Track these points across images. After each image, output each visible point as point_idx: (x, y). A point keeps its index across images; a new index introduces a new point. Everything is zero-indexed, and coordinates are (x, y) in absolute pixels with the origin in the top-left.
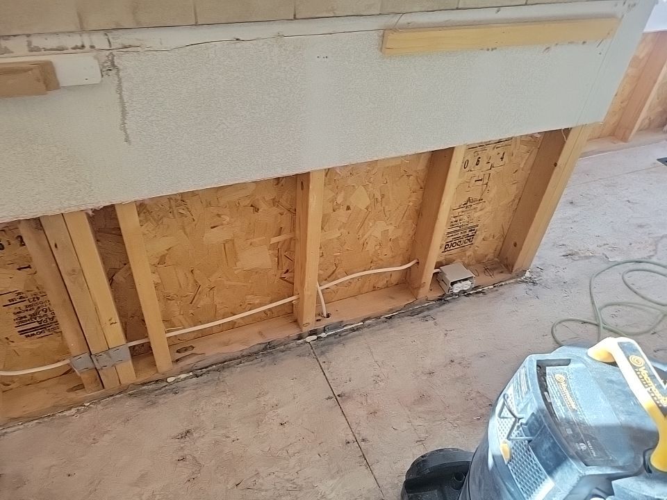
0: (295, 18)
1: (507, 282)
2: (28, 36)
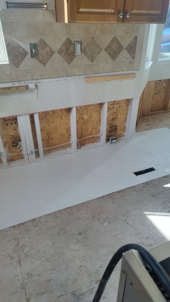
0: (68, 76)
2: (24, 81)
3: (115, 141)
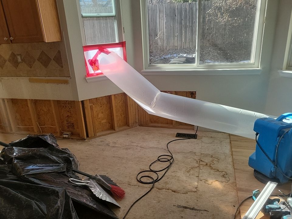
1: (80, 140)
3: (67, 136)
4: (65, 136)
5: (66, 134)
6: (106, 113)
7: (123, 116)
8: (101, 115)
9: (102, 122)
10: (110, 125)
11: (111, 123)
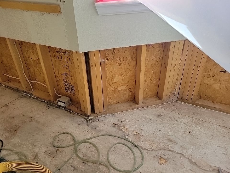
1: (81, 115)
3: (62, 105)
4: (59, 103)
5: (61, 102)
6: (128, 75)
7: (154, 81)
8: (118, 78)
9: (119, 88)
10: (130, 94)
11: (132, 91)
